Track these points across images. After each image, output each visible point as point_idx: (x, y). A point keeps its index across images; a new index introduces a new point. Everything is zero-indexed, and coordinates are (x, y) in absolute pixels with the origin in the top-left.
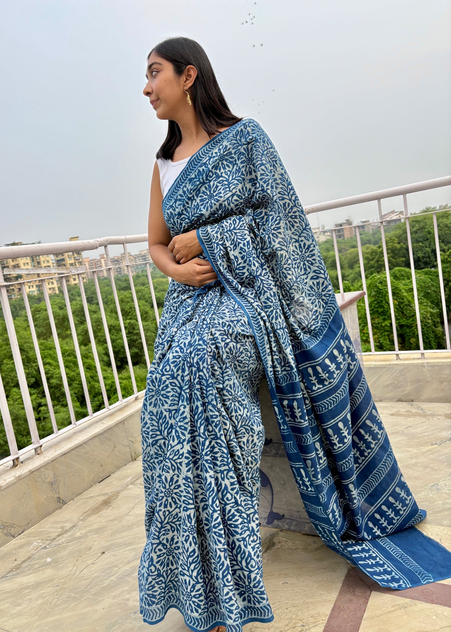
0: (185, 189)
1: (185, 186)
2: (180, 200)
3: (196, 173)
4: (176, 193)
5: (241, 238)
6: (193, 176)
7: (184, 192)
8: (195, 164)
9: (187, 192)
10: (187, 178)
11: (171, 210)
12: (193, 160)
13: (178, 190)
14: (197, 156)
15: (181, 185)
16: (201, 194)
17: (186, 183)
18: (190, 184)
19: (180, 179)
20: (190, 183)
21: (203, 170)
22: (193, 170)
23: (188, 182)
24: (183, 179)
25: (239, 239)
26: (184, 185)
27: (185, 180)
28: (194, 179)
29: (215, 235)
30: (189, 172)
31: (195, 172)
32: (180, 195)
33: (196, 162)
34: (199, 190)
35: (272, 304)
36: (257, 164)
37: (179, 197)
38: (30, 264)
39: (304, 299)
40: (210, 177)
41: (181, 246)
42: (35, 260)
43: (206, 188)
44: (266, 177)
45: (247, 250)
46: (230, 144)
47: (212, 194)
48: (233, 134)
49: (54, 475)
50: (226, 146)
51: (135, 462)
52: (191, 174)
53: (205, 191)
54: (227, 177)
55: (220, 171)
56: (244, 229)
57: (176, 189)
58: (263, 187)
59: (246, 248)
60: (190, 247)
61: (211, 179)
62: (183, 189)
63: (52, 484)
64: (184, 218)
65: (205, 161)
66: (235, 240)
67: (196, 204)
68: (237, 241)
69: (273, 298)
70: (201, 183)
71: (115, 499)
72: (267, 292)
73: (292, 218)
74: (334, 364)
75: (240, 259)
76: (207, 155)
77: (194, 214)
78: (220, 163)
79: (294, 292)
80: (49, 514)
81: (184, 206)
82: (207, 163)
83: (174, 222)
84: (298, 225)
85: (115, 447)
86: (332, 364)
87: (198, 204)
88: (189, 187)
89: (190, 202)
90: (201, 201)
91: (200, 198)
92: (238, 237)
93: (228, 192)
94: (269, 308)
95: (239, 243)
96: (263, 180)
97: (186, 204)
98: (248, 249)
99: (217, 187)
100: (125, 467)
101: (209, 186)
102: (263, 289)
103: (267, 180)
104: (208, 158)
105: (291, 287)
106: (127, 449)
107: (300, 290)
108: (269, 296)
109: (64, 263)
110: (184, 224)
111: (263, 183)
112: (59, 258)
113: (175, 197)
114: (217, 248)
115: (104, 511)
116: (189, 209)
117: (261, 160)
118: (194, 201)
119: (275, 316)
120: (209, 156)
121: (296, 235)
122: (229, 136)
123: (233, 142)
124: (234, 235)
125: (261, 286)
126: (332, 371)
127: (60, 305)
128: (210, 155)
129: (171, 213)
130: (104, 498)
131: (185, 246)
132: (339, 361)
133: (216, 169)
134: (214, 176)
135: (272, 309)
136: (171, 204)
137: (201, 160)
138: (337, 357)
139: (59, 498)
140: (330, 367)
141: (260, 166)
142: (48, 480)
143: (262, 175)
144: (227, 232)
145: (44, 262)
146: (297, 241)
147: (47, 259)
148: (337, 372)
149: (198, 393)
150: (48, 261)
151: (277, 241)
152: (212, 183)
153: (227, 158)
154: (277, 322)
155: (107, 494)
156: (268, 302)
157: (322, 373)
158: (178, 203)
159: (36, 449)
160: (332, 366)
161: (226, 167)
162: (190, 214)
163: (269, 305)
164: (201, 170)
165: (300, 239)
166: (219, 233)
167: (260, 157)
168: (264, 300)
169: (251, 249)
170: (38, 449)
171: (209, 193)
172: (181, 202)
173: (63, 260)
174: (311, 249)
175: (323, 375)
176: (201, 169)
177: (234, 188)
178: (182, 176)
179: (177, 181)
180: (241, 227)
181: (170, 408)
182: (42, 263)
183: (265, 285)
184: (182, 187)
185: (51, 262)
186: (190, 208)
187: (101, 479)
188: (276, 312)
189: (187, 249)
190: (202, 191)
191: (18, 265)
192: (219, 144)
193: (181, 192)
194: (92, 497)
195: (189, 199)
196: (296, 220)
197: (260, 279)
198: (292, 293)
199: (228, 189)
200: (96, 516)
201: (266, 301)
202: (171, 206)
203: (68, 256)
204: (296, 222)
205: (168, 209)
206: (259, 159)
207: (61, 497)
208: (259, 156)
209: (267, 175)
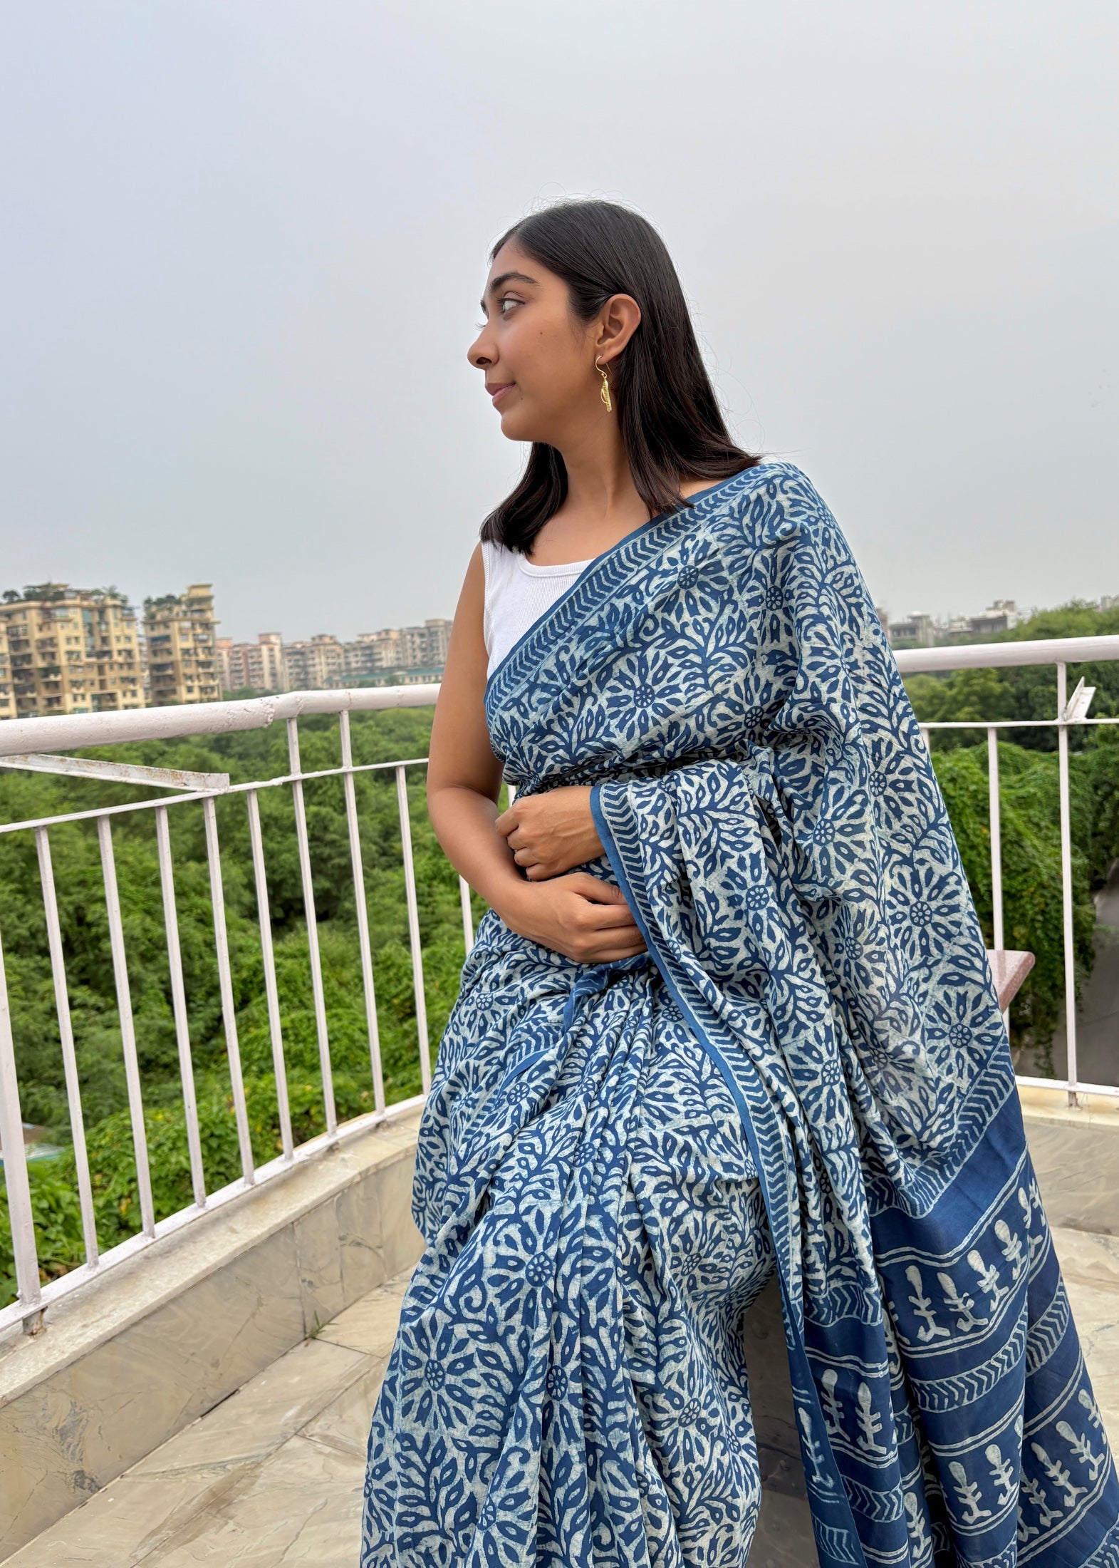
0: (564, 657)
1: (566, 649)
2: (545, 687)
3: (603, 614)
4: (536, 663)
5: (733, 839)
6: (594, 622)
7: (561, 666)
8: (601, 586)
9: (568, 667)
10: (574, 623)
11: (514, 712)
12: (597, 573)
13: (542, 657)
14: (611, 561)
15: (554, 642)
16: (612, 683)
17: (570, 640)
18: (583, 645)
19: (552, 623)
20: (580, 641)
21: (627, 606)
22: (595, 603)
23: (576, 638)
24: (561, 627)
25: (727, 842)
26: (561, 643)
27: (568, 629)
28: (594, 629)
29: (650, 819)
30: (580, 607)
31: (602, 609)
32: (548, 672)
33: (608, 579)
34: (609, 669)
35: (819, 1068)
36: (801, 614)
37: (544, 679)
38: (82, 640)
39: (917, 1052)
40: (648, 633)
41: (538, 832)
42: (96, 631)
43: (630, 663)
44: (829, 662)
45: (751, 884)
46: (719, 539)
47: (647, 686)
48: (731, 509)
49: (74, 1405)
50: (707, 544)
51: (314, 1345)
52: (588, 614)
53: (628, 673)
54: (700, 639)
55: (679, 617)
56: (743, 812)
57: (535, 653)
58: (819, 692)
59: (747, 875)
60: (566, 838)
61: (648, 639)
62: (557, 655)
63: (63, 1433)
64: (552, 742)
65: (633, 582)
66: (713, 845)
67: (595, 709)
68: (718, 847)
69: (823, 1049)
70: (616, 648)
71: (244, 1491)
72: (807, 1027)
73: (897, 790)
74: (992, 1268)
75: (723, 904)
76: (645, 563)
77: (588, 739)
78: (683, 593)
79: (888, 1026)
80: (47, 1523)
81: (557, 709)
82: (642, 587)
83: (520, 749)
84: (915, 811)
85: (260, 1304)
86: (988, 1269)
87: (601, 709)
88: (579, 652)
89: (576, 701)
90: (612, 702)
91: (608, 694)
92: (724, 835)
93: (699, 690)
94: (809, 1079)
95: (726, 856)
96: (820, 670)
97: (564, 706)
98: (756, 879)
99: (666, 666)
100: (282, 1363)
101: (642, 660)
102: (794, 1016)
103: (832, 670)
104: (644, 573)
105: (882, 1013)
106: (295, 1307)
107: (906, 1022)
108: (812, 1040)
109: (167, 645)
110: (549, 762)
111: (818, 680)
112: (156, 633)
113: (531, 675)
114: (653, 862)
115: (210, 1534)
116: (571, 721)
117: (818, 606)
118: (590, 700)
119: (825, 1108)
120: (647, 567)
121: (906, 841)
122: (716, 512)
123: (730, 531)
124: (710, 827)
125: (790, 1007)
126: (986, 1290)
127: (147, 751)
128: (653, 566)
129: (514, 721)
130: (211, 1480)
131: (552, 835)
132: (1010, 1258)
133: (668, 610)
134: (660, 631)
135: (818, 1082)
136: (516, 695)
137: (624, 576)
138: (1005, 1246)
139: (80, 1473)
140: (983, 1278)
141: (813, 624)
142: (51, 1425)
143: (816, 651)
144: (688, 814)
145: (118, 639)
146: (907, 861)
147: (128, 632)
148: (999, 1293)
149: (575, 1413)
150: (128, 639)
151: (850, 869)
152: (650, 653)
153: (707, 579)
154: (832, 1127)
155: (223, 1465)
156: (806, 1059)
157: (954, 1295)
158: (538, 694)
159: (26, 1321)
160: (988, 1275)
161: (700, 607)
162: (575, 737)
163: (809, 1071)
164: (621, 609)
165: (918, 855)
166: (662, 814)
167: (815, 594)
168: (796, 1052)
169: (762, 882)
170: (34, 1320)
171: (638, 683)
172: (545, 695)
173: (167, 638)
174: (948, 890)
175: (959, 1302)
176: (620, 604)
177: (721, 679)
178: (558, 616)
179: (540, 628)
180: (733, 802)
181: (472, 1439)
182: (113, 640)
183: (801, 1004)
184: (555, 649)
185: (135, 640)
186: (575, 718)
187: (209, 1405)
188: (831, 1094)
189: (555, 844)
190: (616, 673)
191: (52, 639)
192: (684, 534)
193: (550, 664)
194: (177, 1472)
195: (576, 691)
196: (907, 795)
197: (788, 982)
198: (881, 1031)
199: (700, 681)
200: (184, 1551)
201: (801, 1055)
202: (517, 702)
203: (180, 629)
204: (908, 803)
205: (505, 708)
206: (809, 600)
207: (86, 1470)
208: (811, 592)
209: (834, 656)
